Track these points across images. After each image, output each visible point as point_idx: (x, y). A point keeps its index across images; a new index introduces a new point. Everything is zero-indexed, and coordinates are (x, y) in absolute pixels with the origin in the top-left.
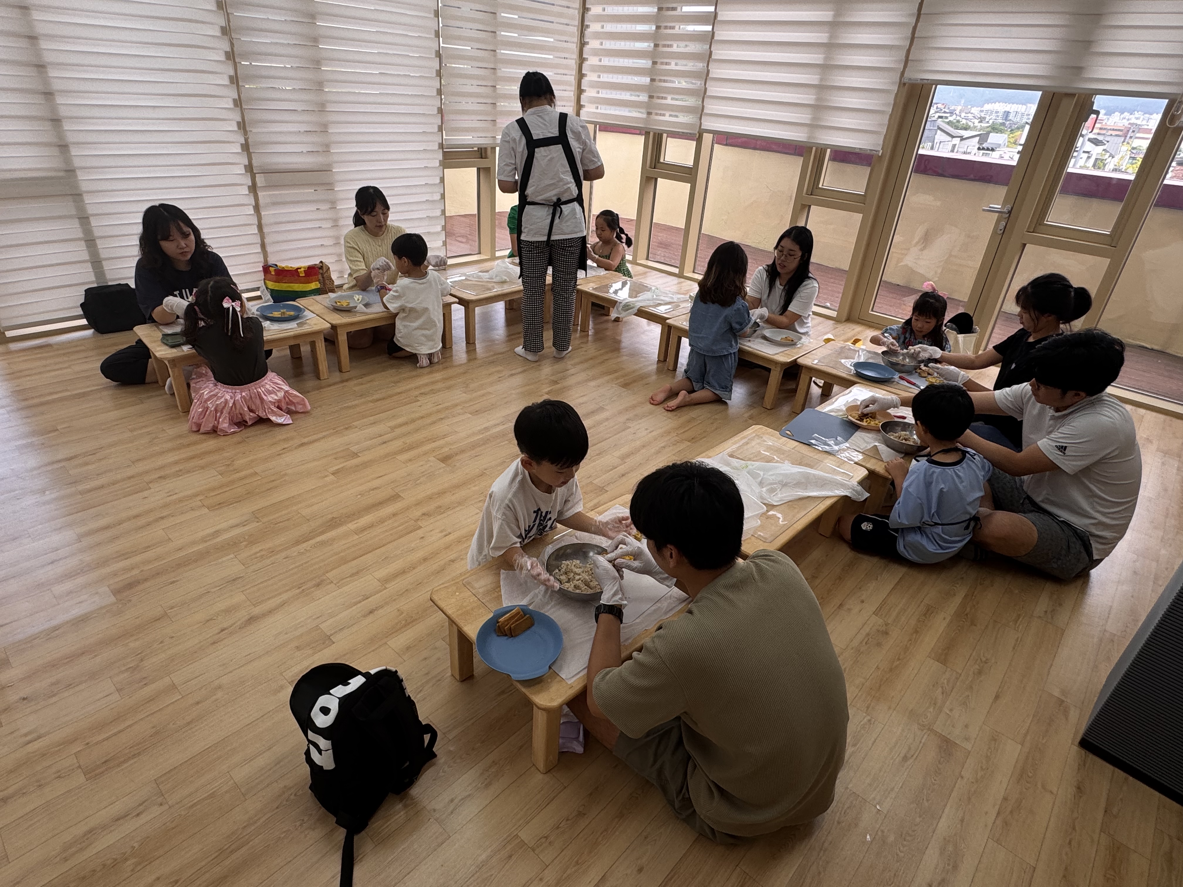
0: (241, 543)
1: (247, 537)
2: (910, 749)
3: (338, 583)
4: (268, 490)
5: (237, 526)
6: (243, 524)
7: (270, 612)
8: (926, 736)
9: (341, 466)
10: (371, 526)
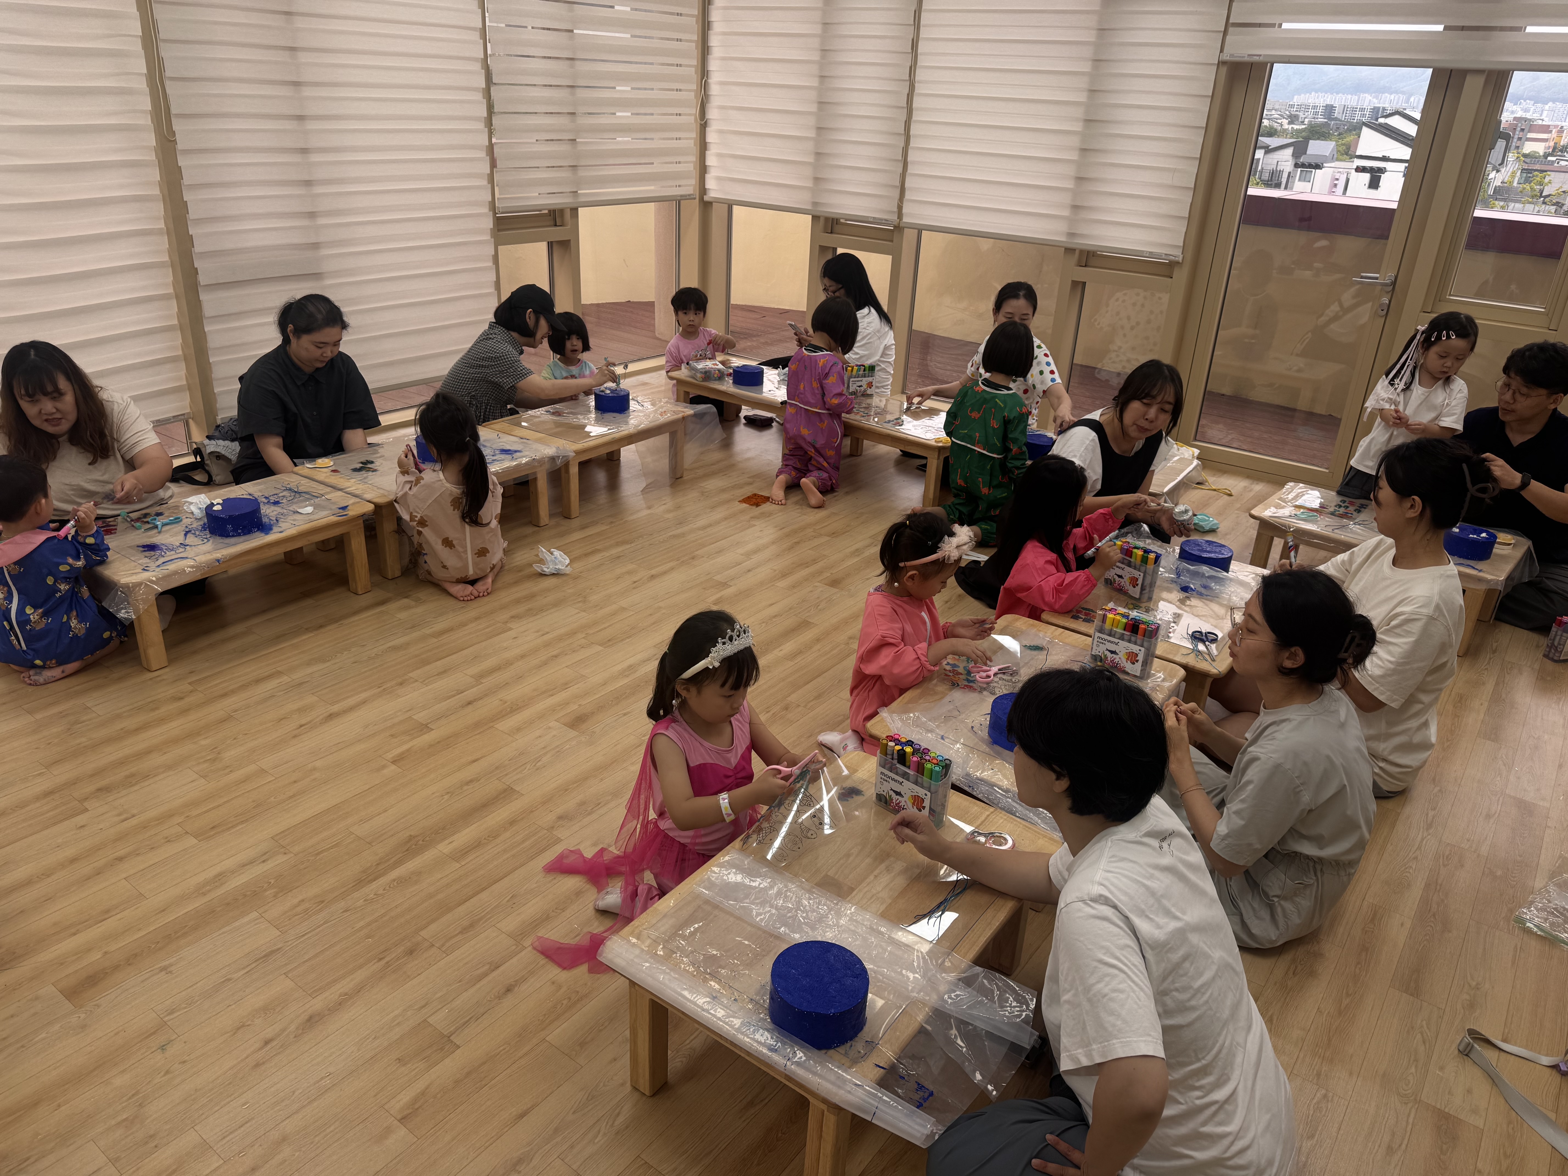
0: (266, 890)
1: (272, 881)
2: (1393, 1134)
3: (443, 945)
4: (291, 797)
5: (251, 862)
6: (264, 858)
7: (340, 1004)
8: (1413, 1113)
9: (405, 747)
10: (477, 845)
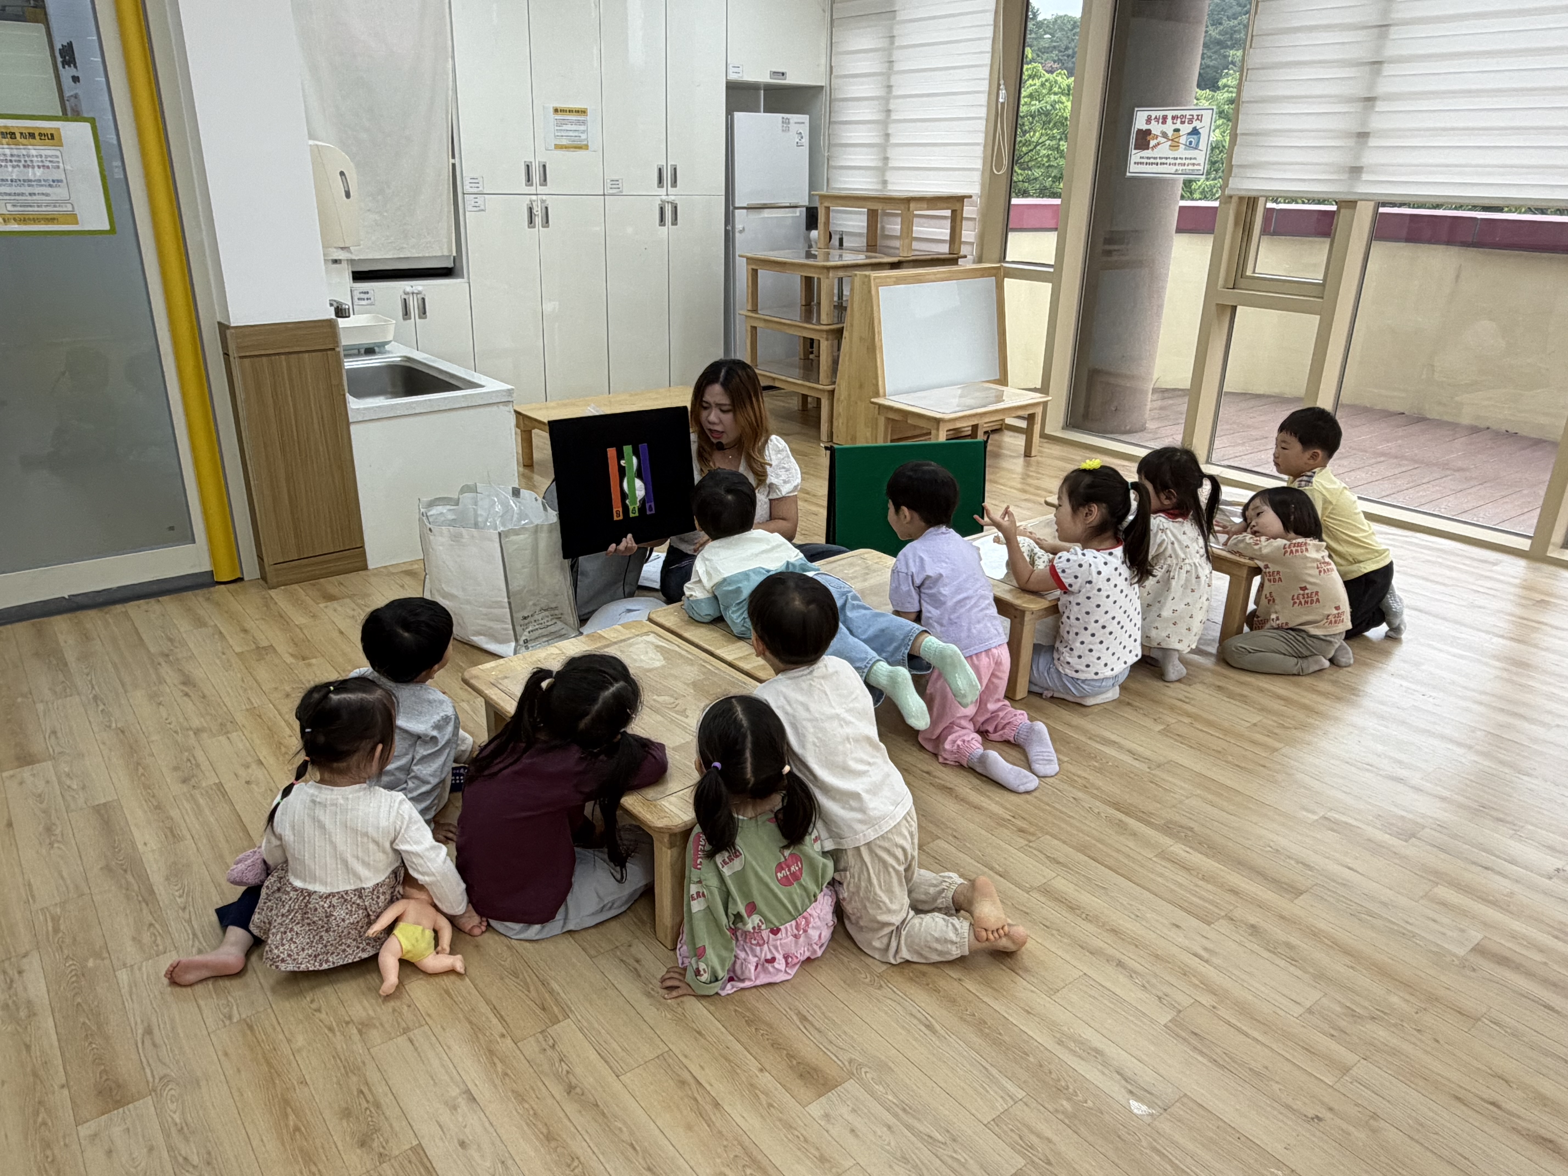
2: (155, 1045)
8: (150, 1079)
